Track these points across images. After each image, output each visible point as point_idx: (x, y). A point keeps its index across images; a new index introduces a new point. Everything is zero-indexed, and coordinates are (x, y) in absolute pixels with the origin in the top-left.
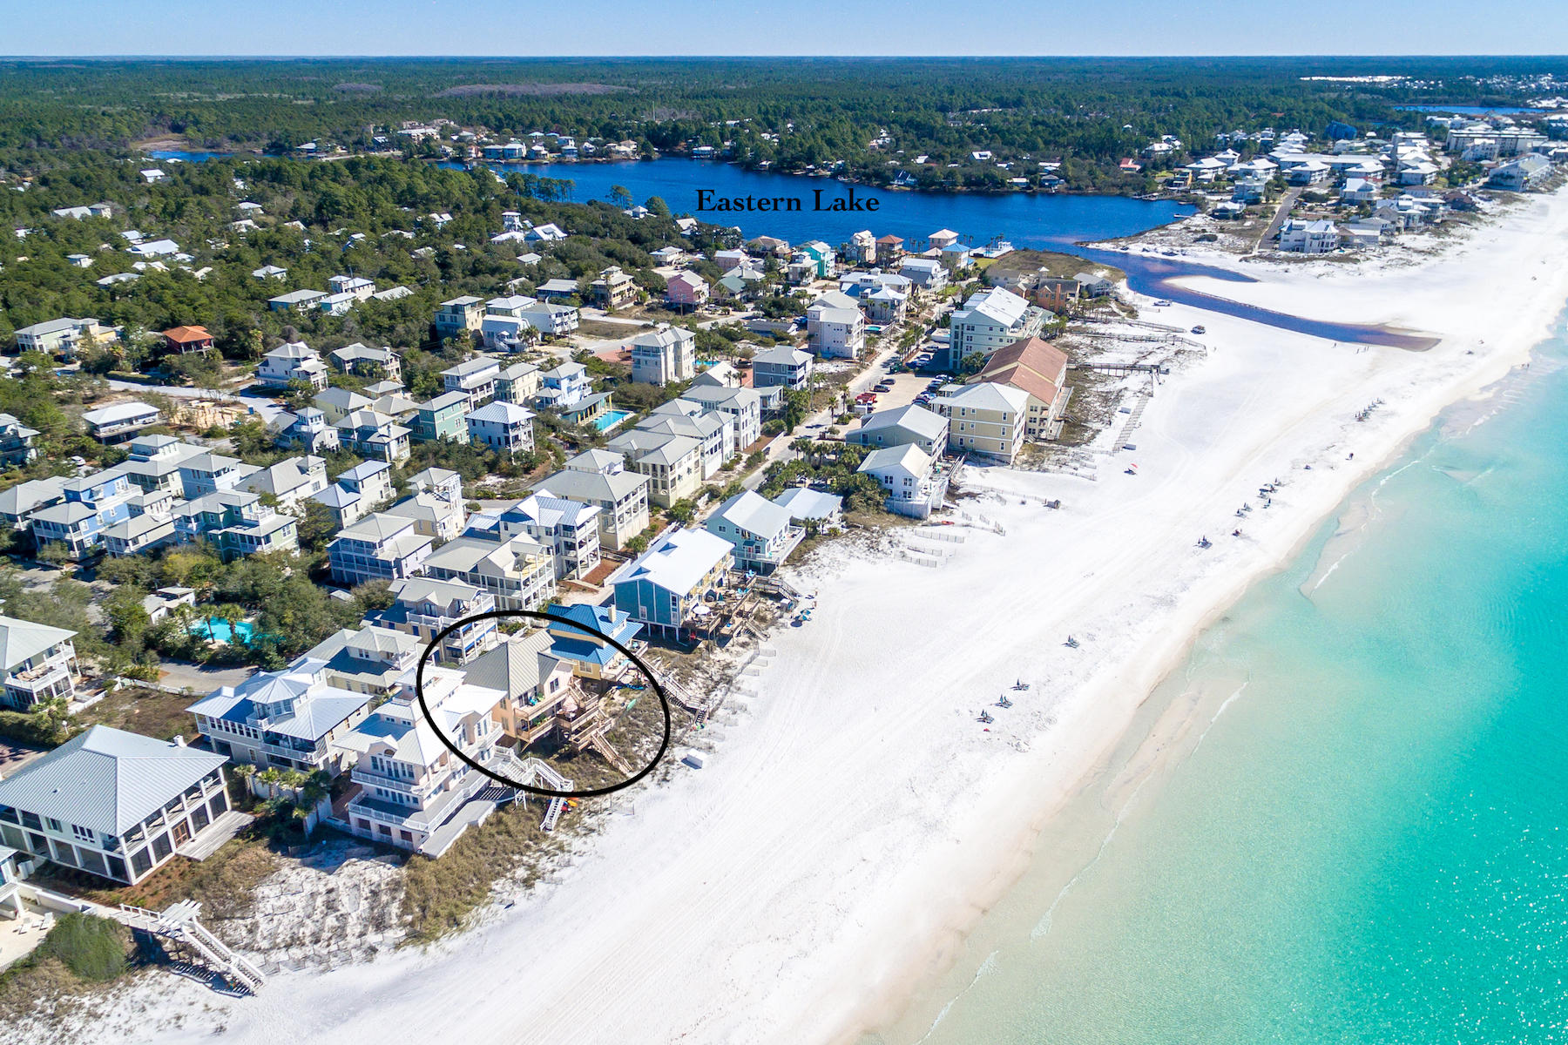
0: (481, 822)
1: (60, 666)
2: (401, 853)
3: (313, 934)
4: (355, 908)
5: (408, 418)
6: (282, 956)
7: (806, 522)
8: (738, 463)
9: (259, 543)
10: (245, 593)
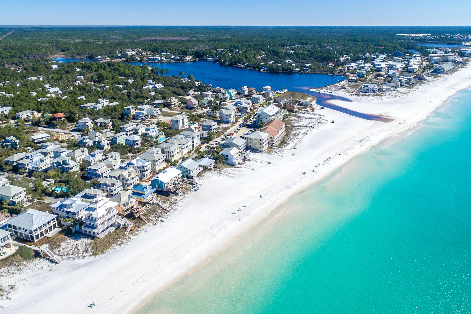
0: (111, 232)
1: (23, 196)
2: (92, 237)
3: (72, 253)
4: (82, 248)
5: (111, 138)
6: (65, 257)
7: (203, 166)
8: (192, 151)
9: (70, 169)
10: (65, 181)
